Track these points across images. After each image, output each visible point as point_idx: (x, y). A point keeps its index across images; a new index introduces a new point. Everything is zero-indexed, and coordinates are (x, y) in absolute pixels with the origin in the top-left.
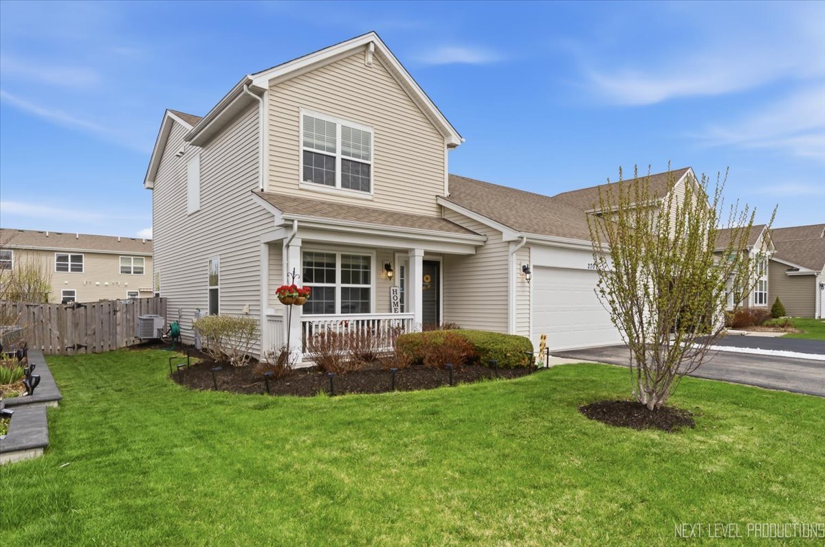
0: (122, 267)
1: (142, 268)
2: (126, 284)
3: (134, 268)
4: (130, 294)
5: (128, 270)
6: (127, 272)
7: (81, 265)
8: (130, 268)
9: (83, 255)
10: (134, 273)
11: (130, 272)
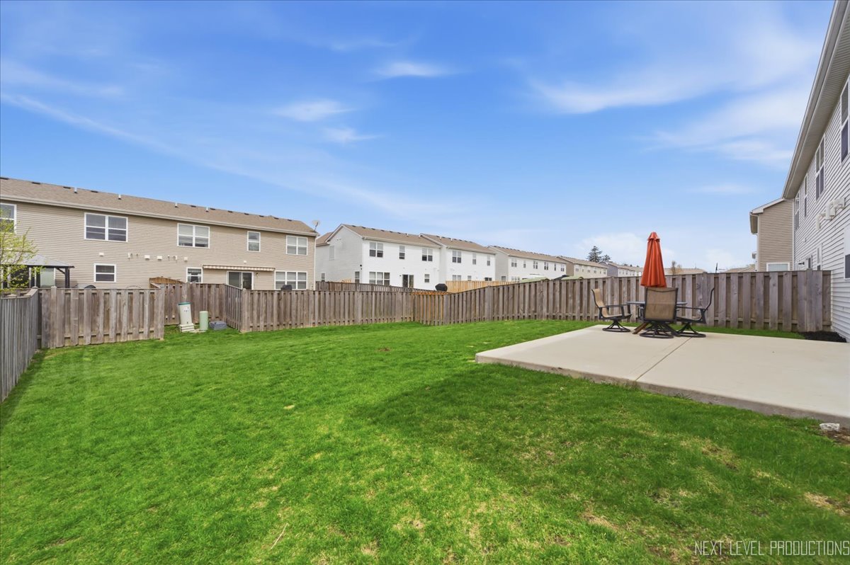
0: (180, 238)
1: (207, 240)
2: (186, 258)
3: (197, 239)
4: (190, 271)
5: (189, 242)
6: (186, 244)
7: (124, 232)
8: (191, 239)
9: (127, 218)
10: (197, 245)
11: (191, 245)
